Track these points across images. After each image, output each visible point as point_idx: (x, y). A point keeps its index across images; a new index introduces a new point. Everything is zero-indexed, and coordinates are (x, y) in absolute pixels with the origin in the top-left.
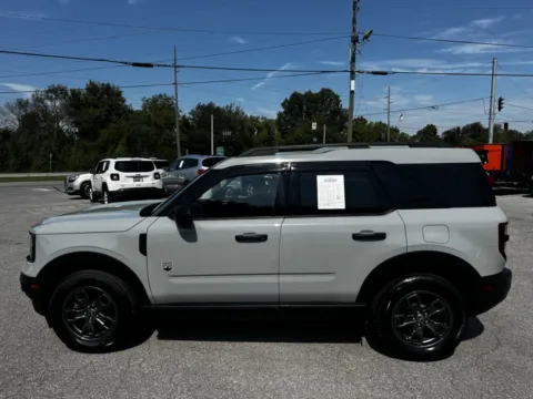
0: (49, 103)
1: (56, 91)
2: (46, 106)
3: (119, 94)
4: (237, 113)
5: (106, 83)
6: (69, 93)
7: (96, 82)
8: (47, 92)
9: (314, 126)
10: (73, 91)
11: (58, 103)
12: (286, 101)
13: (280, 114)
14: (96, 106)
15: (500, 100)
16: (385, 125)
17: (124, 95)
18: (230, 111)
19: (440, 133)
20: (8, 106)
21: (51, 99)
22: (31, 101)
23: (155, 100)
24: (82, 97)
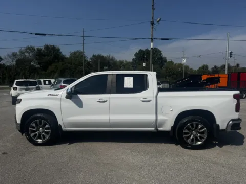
0: (27, 54)
1: (30, 49)
2: (25, 56)
3: (59, 50)
4: (112, 59)
5: (52, 45)
6: (36, 49)
7: (48, 45)
8: (26, 49)
9: (144, 65)
10: (38, 49)
11: (31, 54)
12: (137, 53)
13: (133, 59)
14: (48, 56)
15: (231, 53)
17: (61, 51)
18: (109, 58)
19: (210, 68)
20: (8, 55)
21: (28, 52)
22: (18, 53)
23: (75, 53)
24: (42, 51)
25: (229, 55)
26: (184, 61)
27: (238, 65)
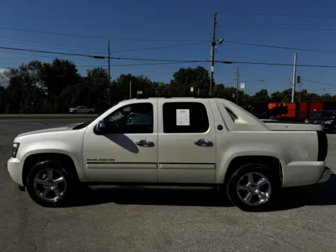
0: (30, 72)
1: (35, 65)
2: (28, 74)
3: (74, 67)
4: (145, 80)
5: (65, 60)
6: (43, 66)
8: (29, 65)
9: (192, 90)
10: (45, 64)
11: (35, 72)
12: (176, 73)
13: (172, 81)
15: (299, 77)
16: (235, 89)
17: (76, 68)
18: (141, 79)
19: (269, 94)
20: (5, 73)
21: (31, 69)
22: (19, 70)
23: (95, 71)
25: (296, 80)
26: (242, 86)
27: (306, 91)
